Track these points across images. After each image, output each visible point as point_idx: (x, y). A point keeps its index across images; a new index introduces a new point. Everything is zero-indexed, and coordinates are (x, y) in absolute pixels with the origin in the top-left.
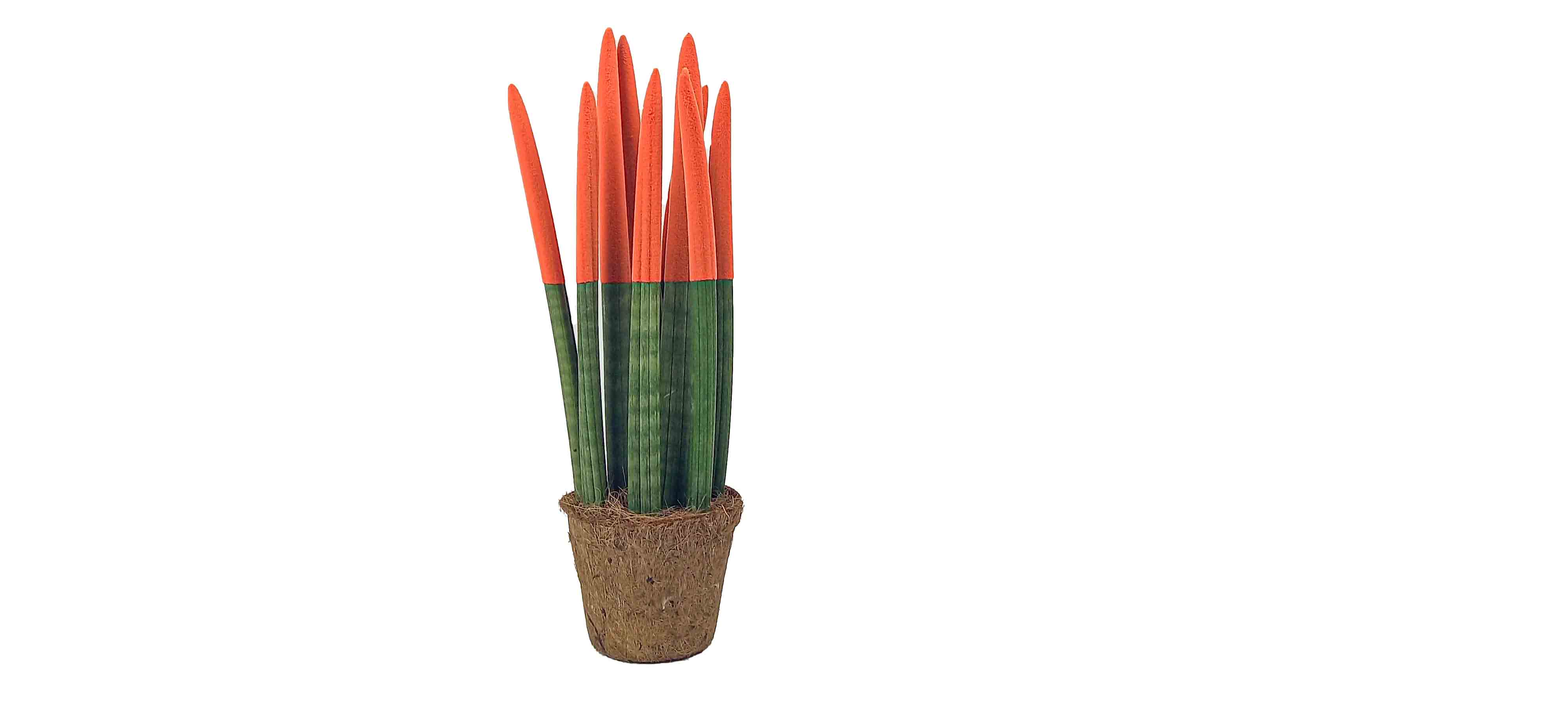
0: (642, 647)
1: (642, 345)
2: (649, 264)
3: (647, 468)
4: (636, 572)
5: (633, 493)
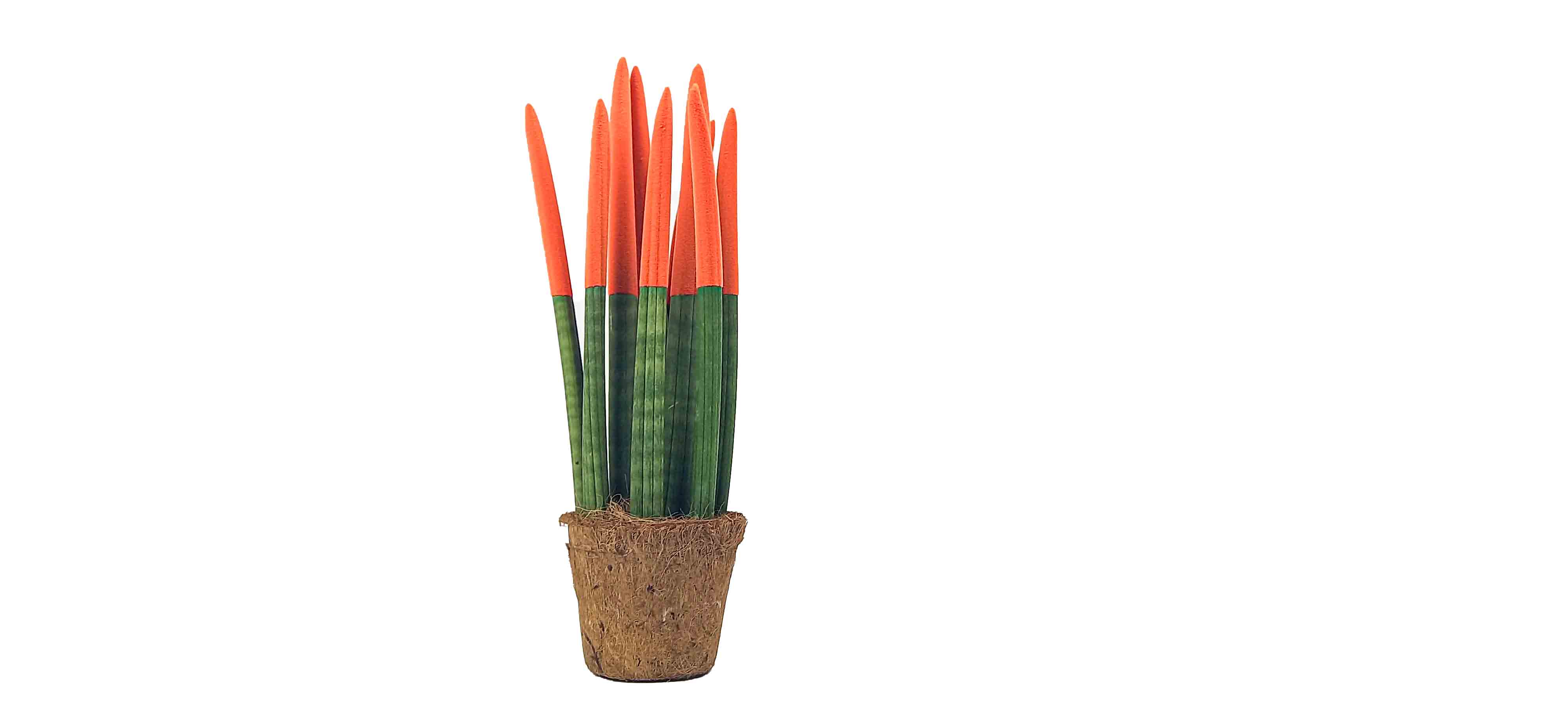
0: (641, 662)
1: (648, 348)
2: (657, 269)
3: (650, 472)
4: (637, 580)
5: (636, 499)
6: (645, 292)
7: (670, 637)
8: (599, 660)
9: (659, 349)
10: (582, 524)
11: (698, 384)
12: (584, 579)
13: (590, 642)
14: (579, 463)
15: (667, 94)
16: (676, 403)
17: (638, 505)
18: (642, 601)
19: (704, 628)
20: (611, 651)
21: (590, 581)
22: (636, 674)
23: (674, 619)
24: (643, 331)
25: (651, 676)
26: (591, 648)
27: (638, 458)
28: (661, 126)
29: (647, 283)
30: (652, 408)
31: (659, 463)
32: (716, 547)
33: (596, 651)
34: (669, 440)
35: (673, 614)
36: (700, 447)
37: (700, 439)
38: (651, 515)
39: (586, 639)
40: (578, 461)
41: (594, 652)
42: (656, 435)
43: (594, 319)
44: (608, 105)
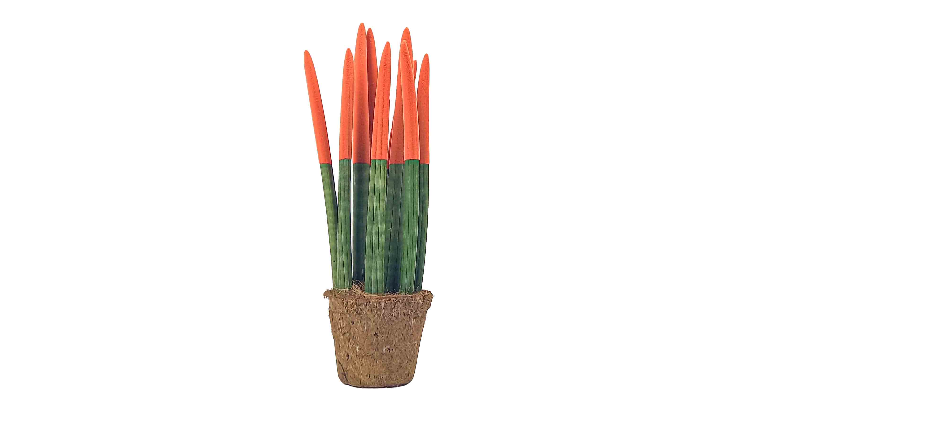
0: (370, 377)
1: (376, 196)
2: (381, 149)
3: (376, 268)
4: (368, 329)
5: (368, 283)
6: (374, 163)
7: (387, 363)
8: (346, 376)
9: (382, 196)
10: (337, 297)
11: (405, 217)
12: (338, 328)
13: (341, 365)
14: (336, 262)
15: (388, 45)
16: (392, 227)
17: (369, 286)
18: (371, 341)
19: (408, 358)
20: (353, 370)
21: (341, 330)
22: (367, 383)
23: (389, 352)
24: (373, 185)
25: (376, 385)
26: (342, 369)
27: (369, 259)
28: (384, 65)
29: (376, 157)
30: (377, 230)
31: (382, 262)
32: (415, 311)
33: (344, 370)
34: (388, 249)
35: (389, 349)
36: (405, 253)
37: (406, 248)
38: (376, 292)
39: (339, 363)
40: (334, 261)
41: (343, 371)
42: (380, 246)
43: (345, 178)
44: (353, 51)
